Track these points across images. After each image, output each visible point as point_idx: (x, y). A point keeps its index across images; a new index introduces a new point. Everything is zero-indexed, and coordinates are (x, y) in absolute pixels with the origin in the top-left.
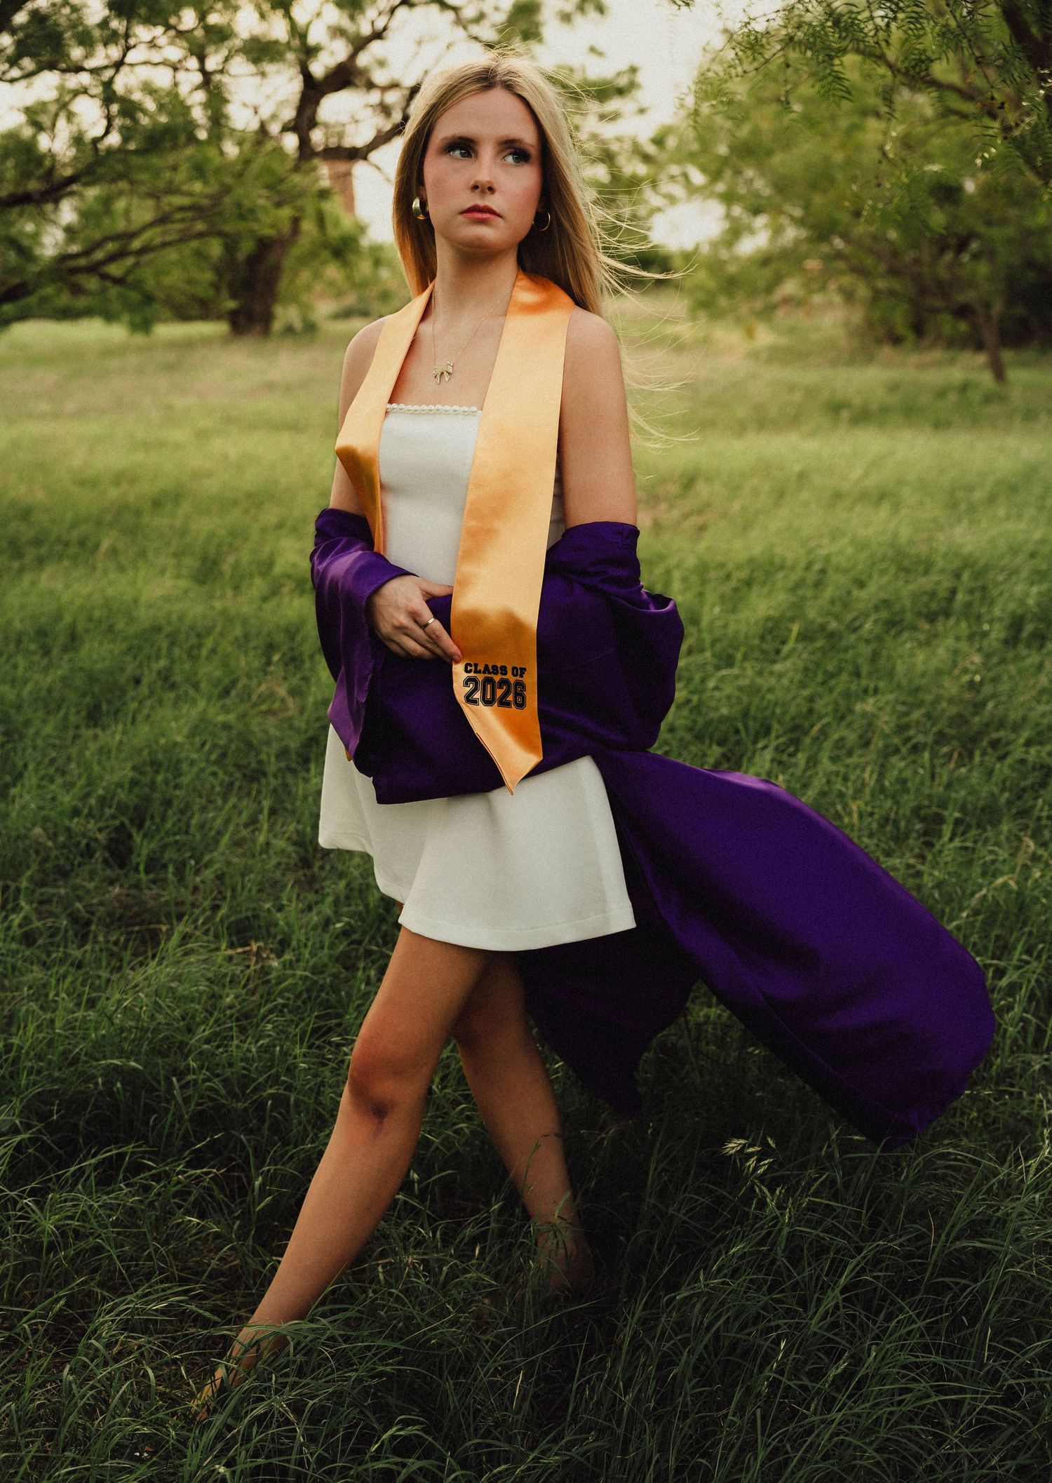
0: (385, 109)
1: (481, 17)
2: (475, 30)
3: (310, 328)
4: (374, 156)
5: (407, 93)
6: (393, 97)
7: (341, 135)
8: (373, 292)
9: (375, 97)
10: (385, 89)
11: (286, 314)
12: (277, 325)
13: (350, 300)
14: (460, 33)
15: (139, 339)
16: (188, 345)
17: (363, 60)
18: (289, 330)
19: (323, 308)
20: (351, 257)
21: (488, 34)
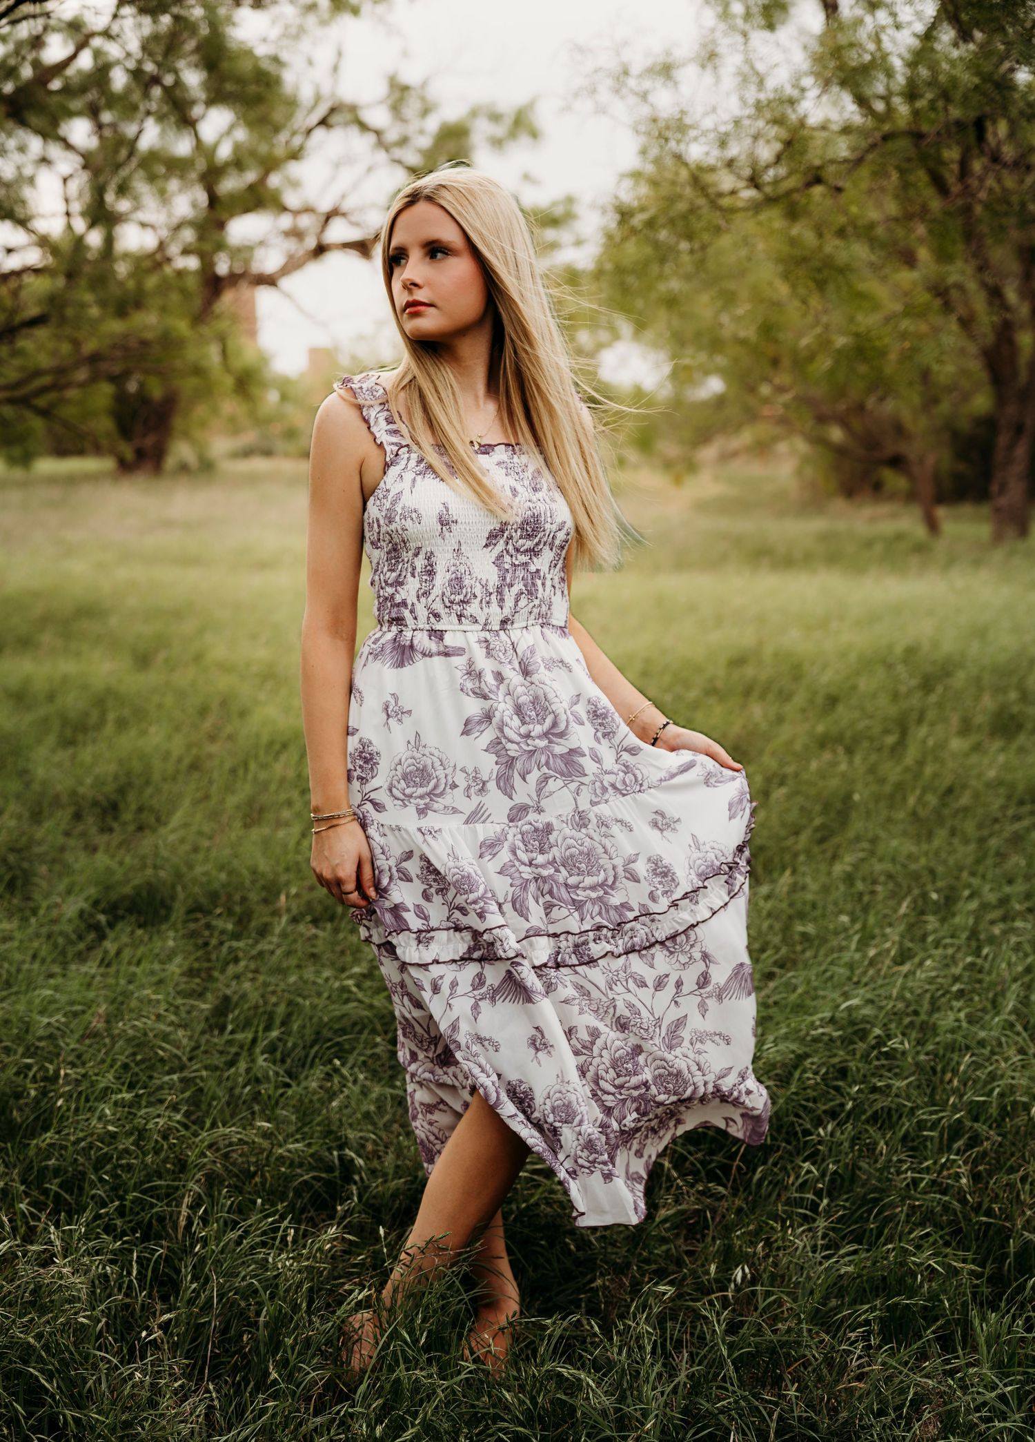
0: (296, 234)
1: (403, 141)
2: (398, 153)
3: (207, 467)
4: (285, 283)
5: (323, 219)
6: (305, 221)
7: (247, 262)
8: (276, 429)
9: (286, 221)
10: (296, 213)
11: (181, 451)
12: (170, 462)
13: (249, 437)
14: (382, 156)
15: (18, 473)
16: (71, 481)
17: (274, 180)
18: (184, 468)
19: (220, 445)
20: (255, 391)
21: (413, 159)
